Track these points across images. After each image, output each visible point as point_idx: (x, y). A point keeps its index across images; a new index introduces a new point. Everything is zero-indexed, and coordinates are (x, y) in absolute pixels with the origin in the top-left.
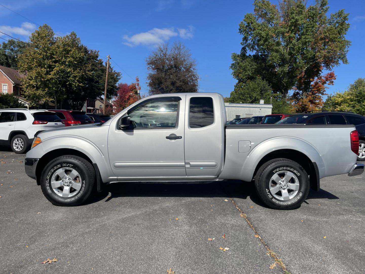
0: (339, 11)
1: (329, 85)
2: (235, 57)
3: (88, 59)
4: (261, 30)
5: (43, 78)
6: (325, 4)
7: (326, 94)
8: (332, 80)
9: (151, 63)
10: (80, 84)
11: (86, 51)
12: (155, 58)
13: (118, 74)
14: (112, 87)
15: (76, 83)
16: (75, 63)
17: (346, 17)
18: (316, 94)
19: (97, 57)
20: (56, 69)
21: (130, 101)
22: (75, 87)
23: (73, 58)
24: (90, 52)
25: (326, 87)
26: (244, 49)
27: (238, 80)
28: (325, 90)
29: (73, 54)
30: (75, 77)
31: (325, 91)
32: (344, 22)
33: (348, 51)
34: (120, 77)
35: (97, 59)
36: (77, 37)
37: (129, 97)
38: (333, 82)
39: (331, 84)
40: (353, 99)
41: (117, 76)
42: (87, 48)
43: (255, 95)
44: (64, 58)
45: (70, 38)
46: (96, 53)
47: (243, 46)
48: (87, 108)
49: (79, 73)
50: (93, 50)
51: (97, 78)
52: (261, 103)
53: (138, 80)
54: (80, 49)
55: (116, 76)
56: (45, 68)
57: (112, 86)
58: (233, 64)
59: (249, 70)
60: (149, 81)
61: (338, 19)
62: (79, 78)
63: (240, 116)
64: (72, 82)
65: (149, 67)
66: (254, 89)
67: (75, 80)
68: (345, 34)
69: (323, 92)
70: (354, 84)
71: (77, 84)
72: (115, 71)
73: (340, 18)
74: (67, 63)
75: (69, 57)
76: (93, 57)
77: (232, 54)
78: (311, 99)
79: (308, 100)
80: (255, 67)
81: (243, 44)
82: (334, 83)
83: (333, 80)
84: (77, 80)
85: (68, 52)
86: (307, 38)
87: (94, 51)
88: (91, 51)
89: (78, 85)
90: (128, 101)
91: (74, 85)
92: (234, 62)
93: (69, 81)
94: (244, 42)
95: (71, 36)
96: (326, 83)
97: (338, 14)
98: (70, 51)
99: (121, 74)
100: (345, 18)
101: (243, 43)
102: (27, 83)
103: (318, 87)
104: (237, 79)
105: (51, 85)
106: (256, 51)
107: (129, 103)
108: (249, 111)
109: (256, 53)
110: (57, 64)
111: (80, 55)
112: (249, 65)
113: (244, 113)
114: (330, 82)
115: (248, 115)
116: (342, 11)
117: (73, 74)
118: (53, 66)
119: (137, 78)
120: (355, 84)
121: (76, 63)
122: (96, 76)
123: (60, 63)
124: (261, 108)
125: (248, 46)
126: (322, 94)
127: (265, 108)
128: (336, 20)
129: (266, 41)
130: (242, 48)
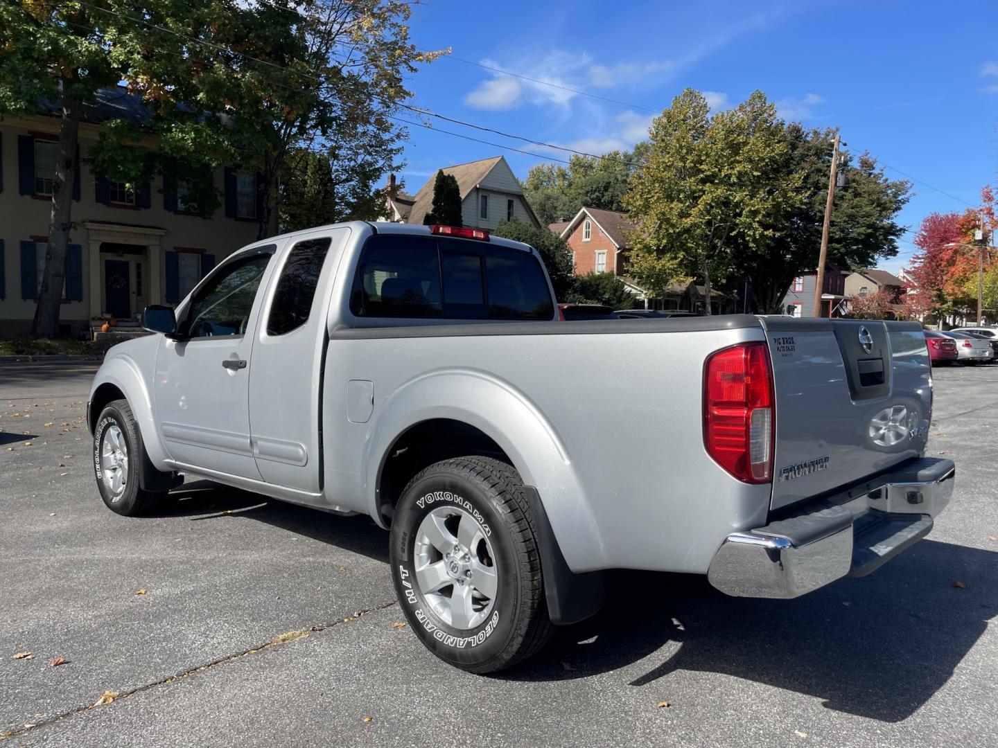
3: (805, 157)
5: (673, 226)
10: (766, 233)
11: (797, 133)
13: (900, 188)
14: (869, 231)
15: (756, 229)
16: (754, 176)
20: (706, 198)
21: (953, 270)
22: (755, 240)
23: (751, 161)
24: (811, 135)
29: (749, 152)
30: (754, 213)
34: (906, 196)
36: (767, 103)
37: (951, 257)
41: (896, 195)
42: (800, 126)
44: (726, 168)
45: (749, 108)
46: (832, 135)
48: (822, 297)
49: (764, 201)
50: (819, 130)
53: (990, 198)
54: (772, 133)
55: (892, 193)
56: (680, 201)
57: (869, 226)
62: (764, 216)
64: (746, 228)
67: (754, 221)
71: (757, 232)
72: (886, 180)
74: (734, 179)
75: (739, 162)
76: (819, 148)
84: (758, 222)
85: (735, 148)
87: (823, 132)
88: (815, 133)
89: (762, 235)
90: (949, 268)
91: (749, 236)
93: (737, 225)
95: (751, 104)
98: (744, 144)
99: (909, 185)
102: (639, 242)
105: (693, 244)
107: (949, 274)
110: (708, 186)
111: (773, 151)
117: (748, 205)
118: (697, 192)
119: (987, 192)
121: (758, 176)
122: (820, 204)
123: (716, 181)
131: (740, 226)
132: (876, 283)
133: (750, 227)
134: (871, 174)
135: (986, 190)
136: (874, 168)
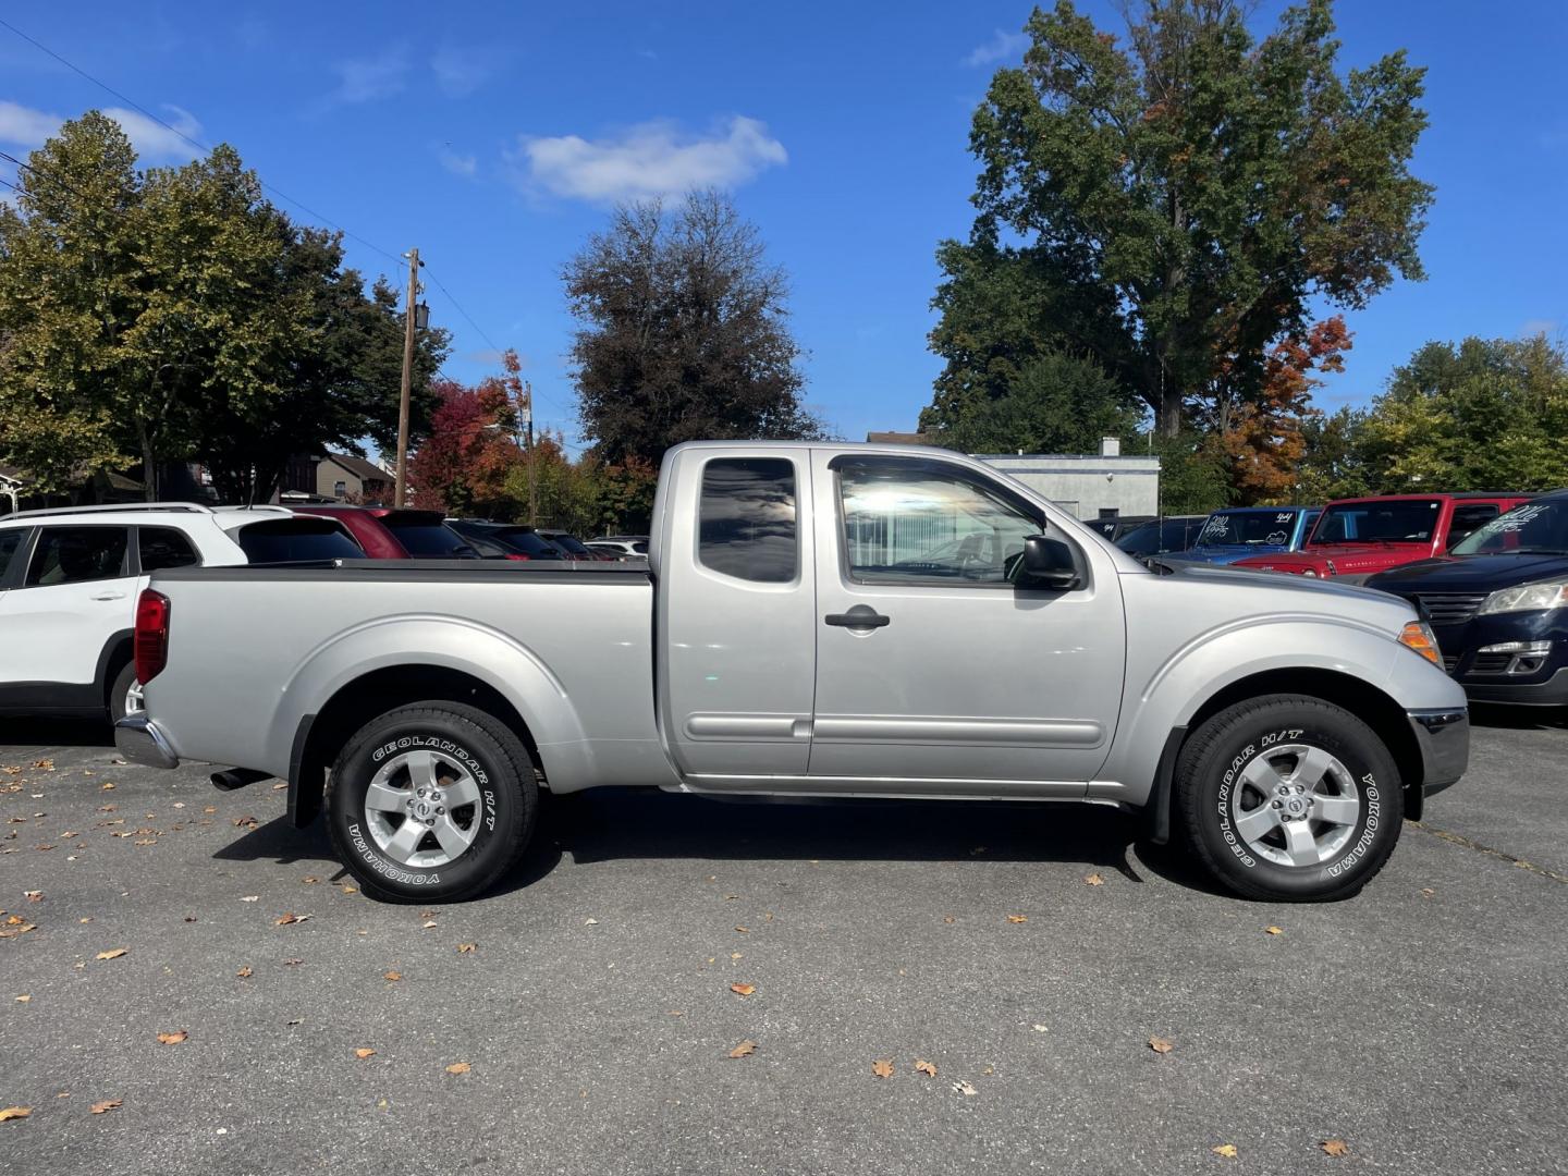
0: (1385, 57)
1: (1323, 370)
2: (952, 257)
3: (296, 271)
4: (1067, 139)
5: (89, 358)
6: (1322, 32)
7: (1315, 409)
8: (1338, 353)
9: (587, 287)
10: (265, 388)
11: (284, 234)
12: (603, 264)
15: (249, 380)
16: (238, 289)
17: (1416, 81)
18: (1275, 413)
19: (336, 260)
20: (151, 316)
21: (480, 460)
22: (244, 397)
23: (231, 263)
24: (300, 237)
25: (1314, 382)
26: (985, 223)
27: (948, 357)
28: (1308, 392)
29: (228, 245)
30: (239, 353)
31: (1310, 398)
32: (1405, 103)
33: (1422, 225)
34: (442, 352)
35: (336, 270)
36: (242, 169)
37: (474, 444)
38: (1339, 360)
39: (1334, 370)
40: (1453, 425)
41: (429, 347)
42: (286, 219)
43: (1053, 419)
44: (185, 266)
45: (212, 171)
46: (330, 243)
47: (984, 212)
48: (283, 496)
49: (261, 332)
50: (313, 231)
51: (344, 356)
53: (513, 366)
54: (262, 220)
55: (426, 344)
56: (96, 314)
58: (946, 289)
60: (578, 369)
61: (1382, 92)
62: (263, 359)
64: (230, 376)
65: (578, 307)
66: (1047, 394)
67: (245, 366)
68: (1409, 156)
69: (1303, 401)
70: (1409, 368)
71: (252, 385)
73: (1387, 86)
74: (201, 288)
75: (208, 260)
76: (317, 260)
77: (942, 244)
78: (1256, 433)
79: (1244, 439)
80: (1040, 298)
81: (983, 202)
82: (1343, 364)
83: (1340, 352)
84: (252, 367)
85: (205, 235)
86: (1269, 172)
87: (319, 233)
88: (308, 233)
89: (258, 391)
90: (474, 458)
91: (235, 389)
92: (950, 278)
93: (212, 371)
94: (987, 192)
95: (215, 166)
96: (1311, 365)
97: (1382, 71)
98: (214, 231)
99: (447, 336)
100: (1411, 88)
101: (980, 200)
102: (9, 383)
103: (1285, 381)
104: (944, 355)
105: (125, 397)
106: (1039, 233)
108: (1060, 487)
109: (1039, 240)
110: (154, 296)
111: (263, 251)
112: (1015, 292)
114: (1329, 360)
116: (1395, 57)
117: (232, 337)
118: (131, 302)
119: (512, 358)
120: (1414, 366)
121: (245, 290)
122: (336, 349)
123: (170, 288)
124: (1110, 475)
125: (1003, 210)
126: (1300, 410)
127: (1128, 472)
128: (1372, 96)
129: (1090, 185)
130: (977, 221)
131: (218, 373)
132: (358, 476)
133: (238, 374)
134: (392, 312)
135: (510, 355)
136: (395, 305)
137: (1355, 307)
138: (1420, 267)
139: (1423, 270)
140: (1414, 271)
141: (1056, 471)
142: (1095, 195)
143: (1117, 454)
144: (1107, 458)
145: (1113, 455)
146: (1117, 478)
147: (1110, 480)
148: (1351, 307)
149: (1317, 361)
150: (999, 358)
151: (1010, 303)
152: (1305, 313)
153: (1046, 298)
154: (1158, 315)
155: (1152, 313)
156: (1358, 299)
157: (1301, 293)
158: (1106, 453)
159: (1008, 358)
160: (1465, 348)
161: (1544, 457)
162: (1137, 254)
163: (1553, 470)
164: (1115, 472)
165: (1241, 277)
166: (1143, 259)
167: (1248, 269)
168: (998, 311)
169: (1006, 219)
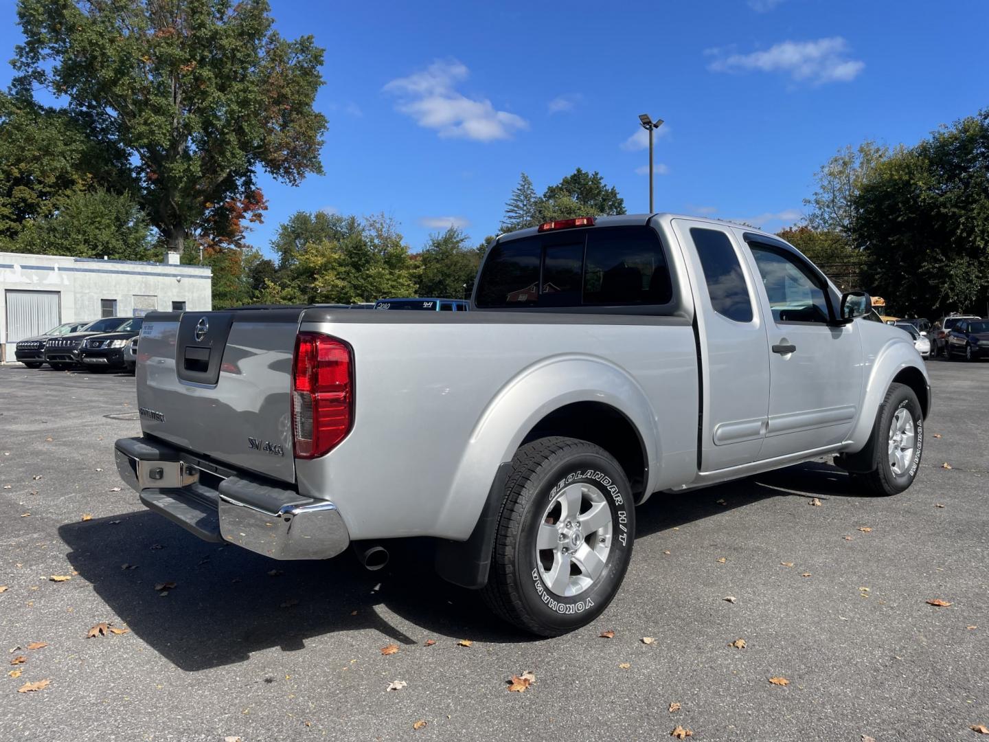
0: (302, 37)
1: (251, 221)
6: (263, 10)
7: (247, 245)
8: (259, 212)
17: (321, 56)
18: (224, 245)
25: (247, 228)
26: (22, 83)
28: (243, 234)
31: (244, 237)
32: (313, 67)
33: (322, 142)
38: (260, 216)
39: (258, 222)
40: (344, 260)
47: (21, 74)
52: (171, 262)
59: (63, 154)
61: (301, 58)
63: (116, 300)
66: (96, 217)
68: (313, 99)
69: (240, 239)
70: (288, 225)
73: (304, 54)
80: (79, 146)
81: (21, 67)
82: (262, 219)
83: (261, 211)
86: (250, 92)
94: (24, 59)
96: (244, 217)
97: (301, 44)
100: (317, 59)
101: (18, 64)
103: (230, 226)
106: (70, 98)
108: (143, 285)
109: (71, 104)
113: (129, 290)
114: (255, 215)
115: (143, 298)
116: (308, 38)
120: (290, 224)
124: (179, 278)
125: (39, 76)
126: (238, 245)
127: (191, 276)
128: (295, 59)
129: (121, 72)
130: (15, 80)
137: (293, 185)
138: (321, 167)
139: (323, 169)
140: (319, 169)
141: (139, 274)
142: (126, 80)
143: (179, 264)
144: (171, 265)
145: (175, 264)
146: (185, 280)
147: (179, 281)
148: (291, 184)
149: (249, 215)
150: (22, 187)
151: (56, 146)
152: (254, 185)
153: (84, 147)
154: (179, 171)
155: (175, 170)
156: (295, 180)
157: (252, 172)
158: (170, 263)
159: (29, 188)
160: (316, 217)
161: (388, 280)
162: (160, 127)
163: (393, 287)
164: (183, 276)
165: (233, 155)
166: (164, 131)
167: (238, 151)
168: (46, 151)
169: (41, 83)
